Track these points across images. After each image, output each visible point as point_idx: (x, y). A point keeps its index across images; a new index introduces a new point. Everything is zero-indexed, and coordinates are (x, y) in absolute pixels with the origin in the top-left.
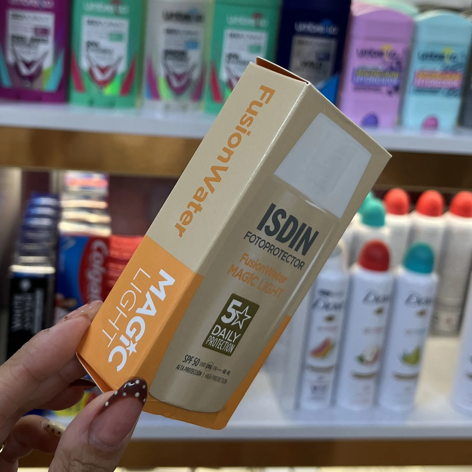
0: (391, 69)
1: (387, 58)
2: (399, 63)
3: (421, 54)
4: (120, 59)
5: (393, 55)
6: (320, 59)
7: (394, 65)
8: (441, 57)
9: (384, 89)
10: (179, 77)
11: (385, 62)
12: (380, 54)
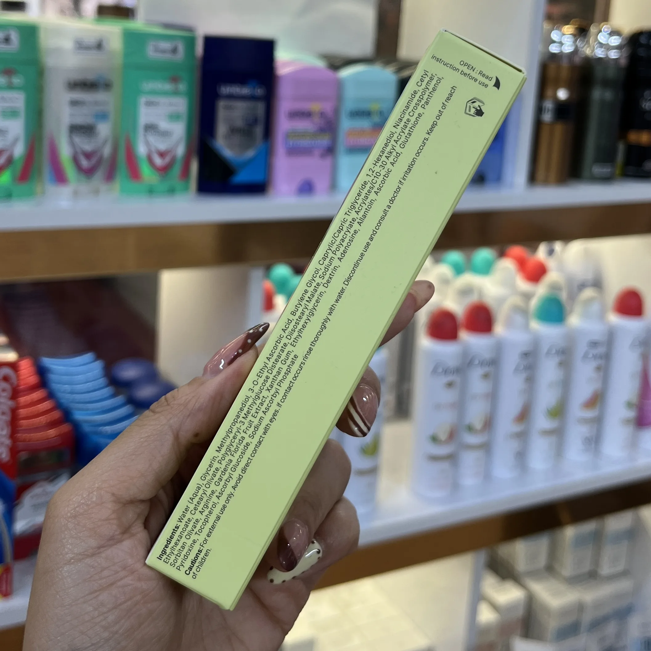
0: (322, 130)
1: (317, 119)
2: (329, 123)
3: (349, 112)
4: (16, 140)
6: (249, 124)
7: (324, 125)
8: (368, 114)
10: (89, 156)
11: (314, 123)
12: (308, 114)
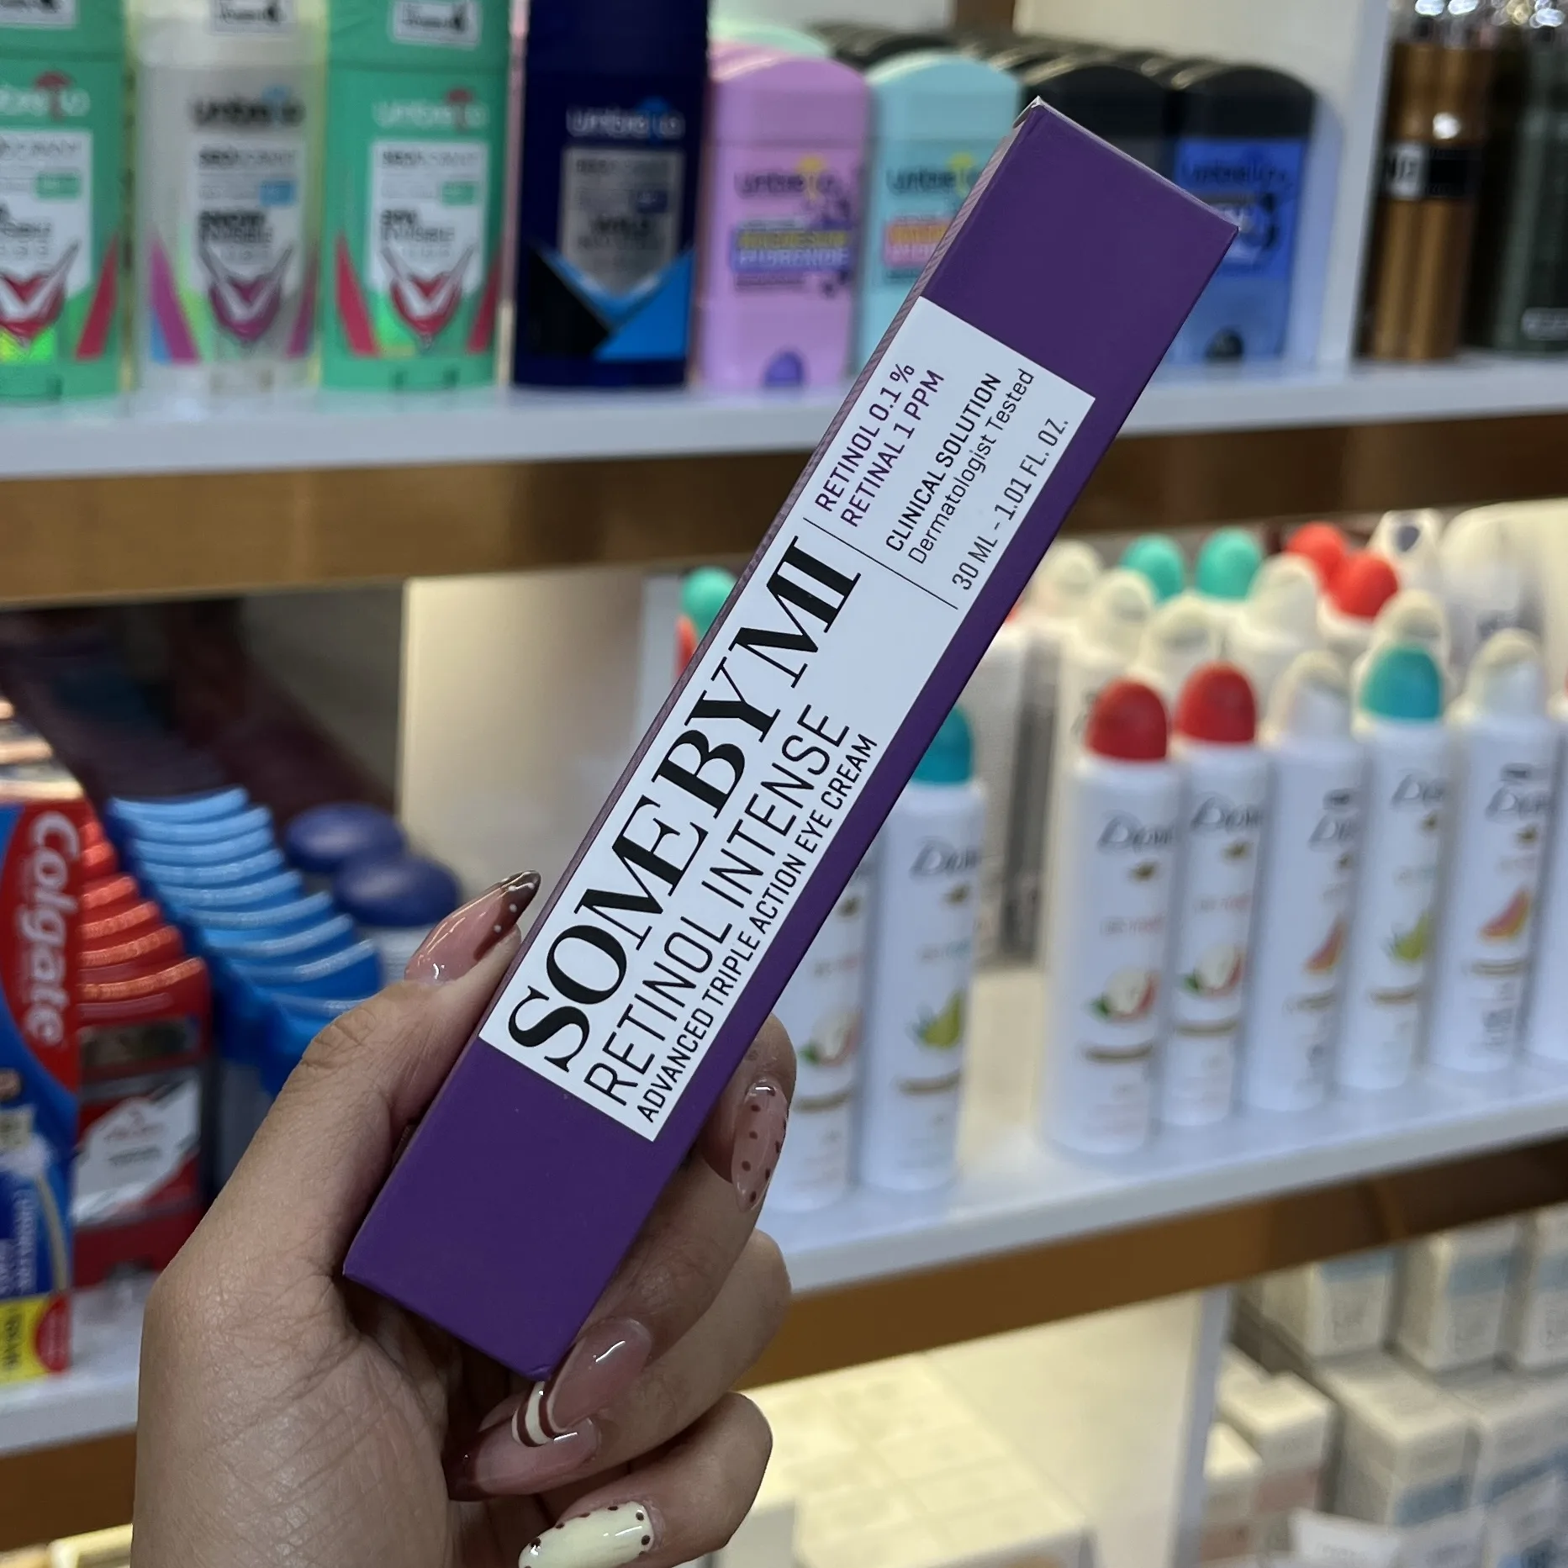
0: (827, 224)
1: (813, 195)
2: (844, 205)
3: (895, 175)
5: (827, 183)
6: (643, 210)
7: (833, 212)
8: (945, 180)
9: (813, 280)
10: (246, 291)
11: (807, 207)
12: (794, 183)
